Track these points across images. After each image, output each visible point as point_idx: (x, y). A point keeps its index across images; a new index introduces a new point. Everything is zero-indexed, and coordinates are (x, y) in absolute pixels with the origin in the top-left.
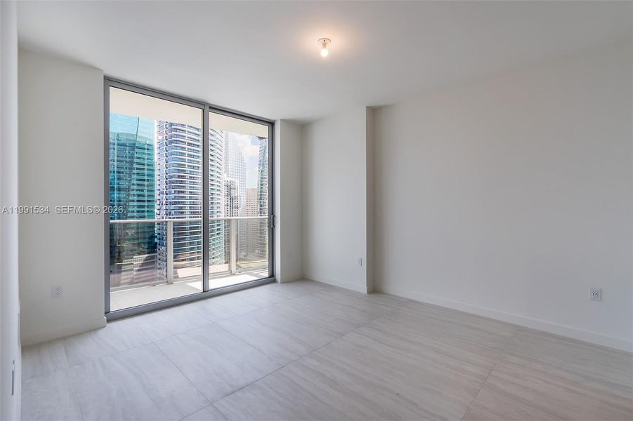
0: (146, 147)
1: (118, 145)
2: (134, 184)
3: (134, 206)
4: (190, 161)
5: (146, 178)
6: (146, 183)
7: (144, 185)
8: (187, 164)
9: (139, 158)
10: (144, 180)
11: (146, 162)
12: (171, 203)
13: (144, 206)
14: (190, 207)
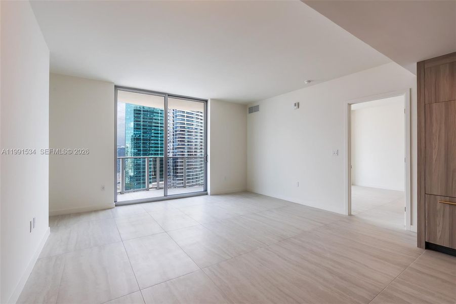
0: (160, 112)
1: (143, 111)
2: (152, 136)
3: (153, 150)
4: (188, 120)
5: (159, 132)
6: (159, 135)
7: (158, 137)
8: (186, 122)
9: (156, 119)
10: (158, 133)
11: (159, 122)
12: (176, 148)
13: (158, 151)
14: (188, 151)
